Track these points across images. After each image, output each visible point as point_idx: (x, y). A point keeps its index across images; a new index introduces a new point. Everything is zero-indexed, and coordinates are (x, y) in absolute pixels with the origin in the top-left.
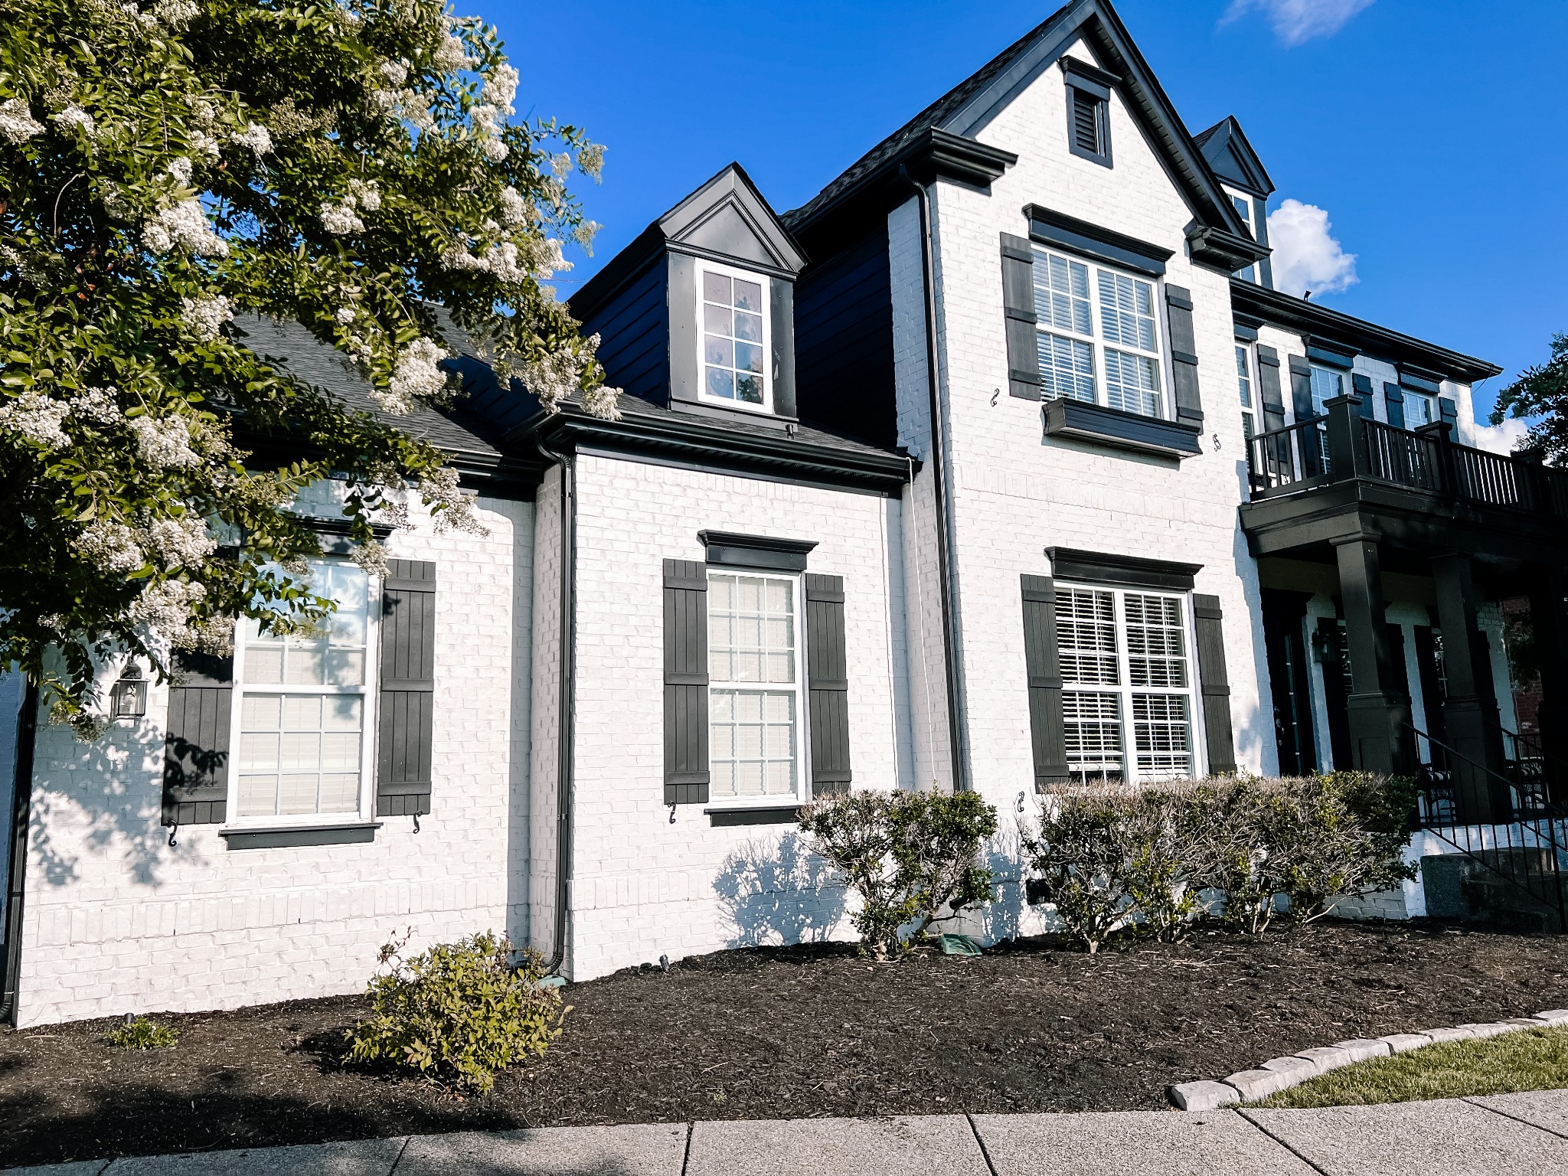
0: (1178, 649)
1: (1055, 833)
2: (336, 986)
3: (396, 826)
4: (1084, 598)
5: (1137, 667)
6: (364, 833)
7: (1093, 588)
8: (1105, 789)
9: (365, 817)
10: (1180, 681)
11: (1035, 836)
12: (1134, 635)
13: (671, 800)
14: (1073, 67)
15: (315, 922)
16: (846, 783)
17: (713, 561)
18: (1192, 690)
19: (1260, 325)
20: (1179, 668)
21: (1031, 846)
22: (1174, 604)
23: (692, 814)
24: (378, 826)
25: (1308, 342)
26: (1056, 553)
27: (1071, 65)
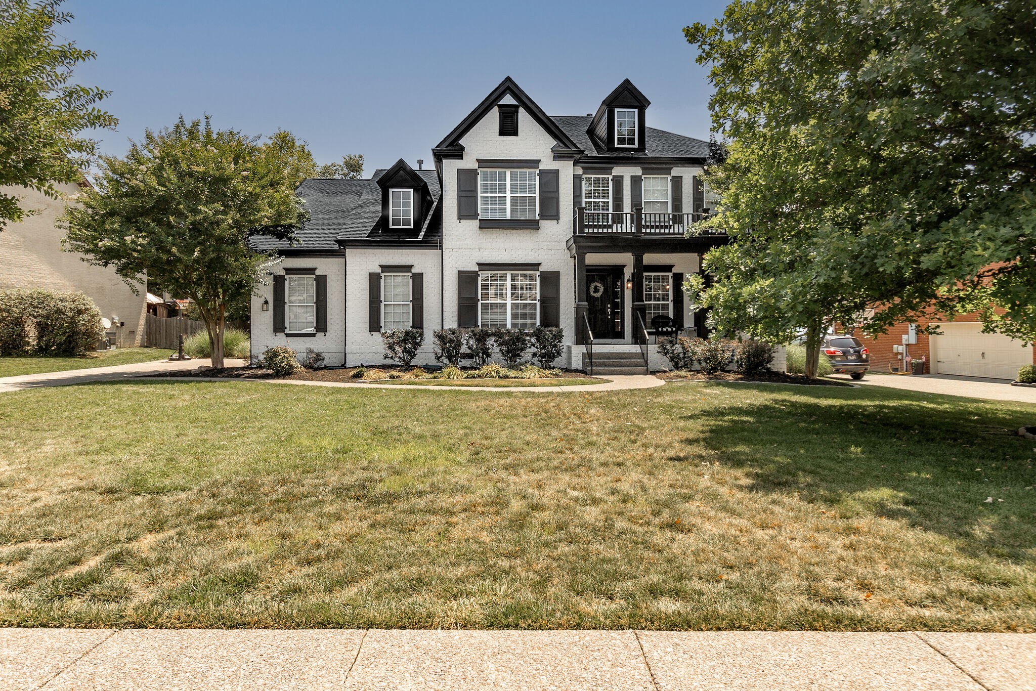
0: (533, 289)
3: (320, 335)
4: (494, 275)
5: (514, 295)
6: (313, 335)
7: (498, 272)
9: (314, 331)
12: (514, 285)
13: (372, 330)
14: (502, 107)
17: (383, 271)
18: (537, 302)
19: (613, 168)
22: (531, 275)
23: (376, 335)
24: (316, 334)
25: (643, 169)
26: (479, 264)
27: (500, 106)
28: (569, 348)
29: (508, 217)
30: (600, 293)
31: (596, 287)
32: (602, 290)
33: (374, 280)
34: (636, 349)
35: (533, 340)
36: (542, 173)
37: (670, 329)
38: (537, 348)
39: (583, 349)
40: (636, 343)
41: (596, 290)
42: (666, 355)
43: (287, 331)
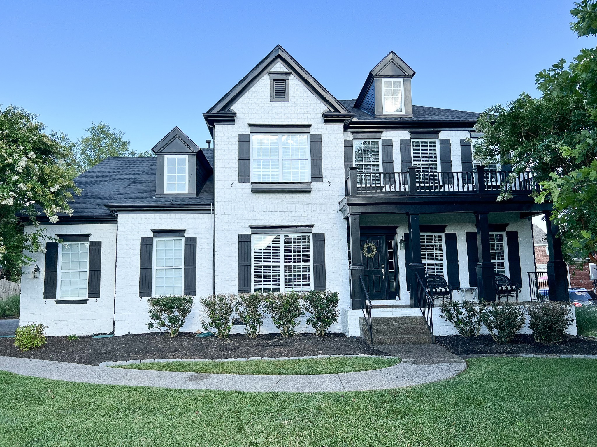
2: (79, 333)
3: (92, 300)
6: (85, 302)
9: (86, 298)
13: (141, 296)
14: (274, 74)
15: (74, 320)
17: (155, 236)
18: (311, 263)
22: (306, 237)
24: (88, 300)
25: (412, 133)
26: (251, 227)
27: (270, 73)
28: (345, 313)
29: (281, 179)
30: (374, 253)
31: (369, 247)
32: (375, 249)
33: (146, 245)
34: (416, 312)
35: (307, 304)
37: (443, 290)
38: (311, 312)
39: (359, 313)
40: (416, 307)
41: (369, 250)
42: (450, 320)
43: (58, 298)
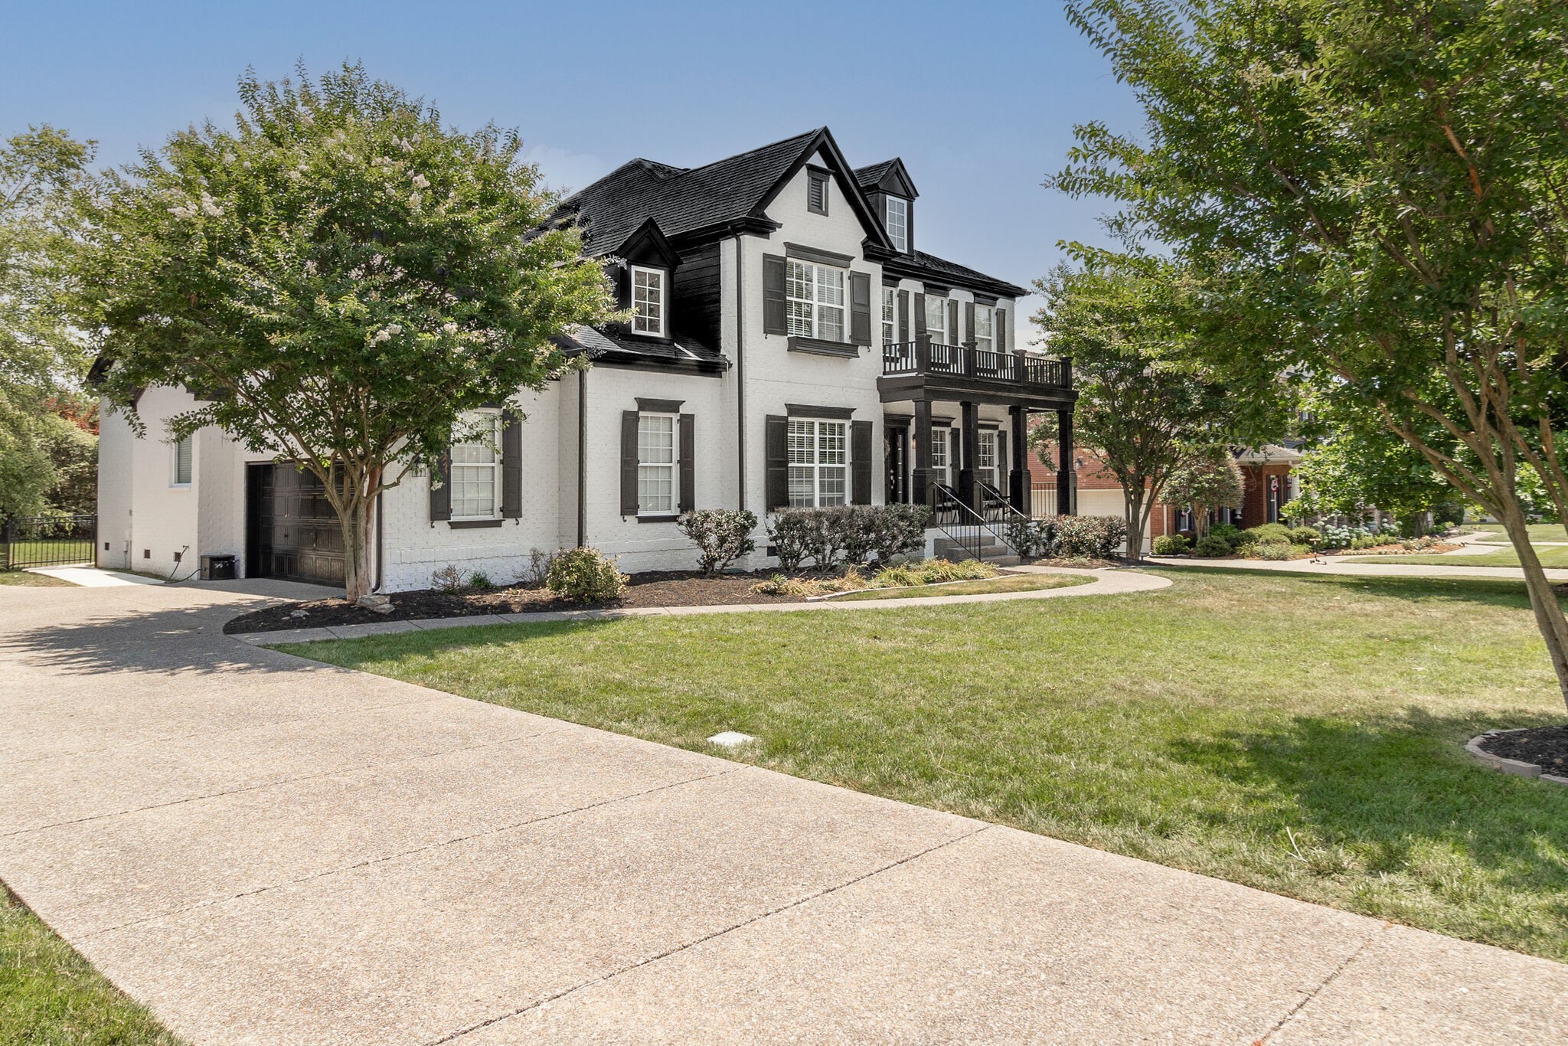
0: (842, 447)
1: (780, 527)
3: (509, 523)
4: (801, 424)
5: (822, 455)
6: (497, 524)
7: (805, 420)
8: (804, 510)
9: (498, 516)
10: (841, 461)
11: (772, 528)
12: (822, 441)
13: (623, 513)
14: (812, 168)
16: (693, 508)
17: (641, 408)
18: (847, 466)
19: (900, 279)
20: (841, 455)
21: (770, 532)
22: (841, 426)
23: (631, 519)
24: (502, 521)
25: (926, 285)
26: (788, 406)
27: (809, 167)
29: (816, 336)
33: (630, 423)
36: (854, 276)
43: (453, 518)
